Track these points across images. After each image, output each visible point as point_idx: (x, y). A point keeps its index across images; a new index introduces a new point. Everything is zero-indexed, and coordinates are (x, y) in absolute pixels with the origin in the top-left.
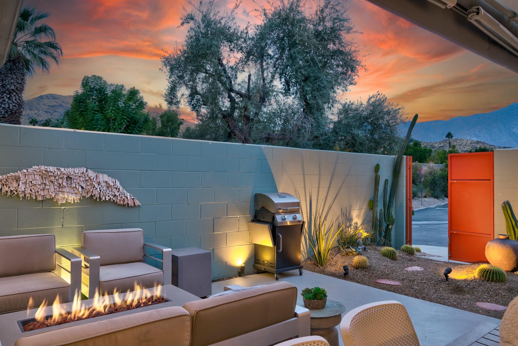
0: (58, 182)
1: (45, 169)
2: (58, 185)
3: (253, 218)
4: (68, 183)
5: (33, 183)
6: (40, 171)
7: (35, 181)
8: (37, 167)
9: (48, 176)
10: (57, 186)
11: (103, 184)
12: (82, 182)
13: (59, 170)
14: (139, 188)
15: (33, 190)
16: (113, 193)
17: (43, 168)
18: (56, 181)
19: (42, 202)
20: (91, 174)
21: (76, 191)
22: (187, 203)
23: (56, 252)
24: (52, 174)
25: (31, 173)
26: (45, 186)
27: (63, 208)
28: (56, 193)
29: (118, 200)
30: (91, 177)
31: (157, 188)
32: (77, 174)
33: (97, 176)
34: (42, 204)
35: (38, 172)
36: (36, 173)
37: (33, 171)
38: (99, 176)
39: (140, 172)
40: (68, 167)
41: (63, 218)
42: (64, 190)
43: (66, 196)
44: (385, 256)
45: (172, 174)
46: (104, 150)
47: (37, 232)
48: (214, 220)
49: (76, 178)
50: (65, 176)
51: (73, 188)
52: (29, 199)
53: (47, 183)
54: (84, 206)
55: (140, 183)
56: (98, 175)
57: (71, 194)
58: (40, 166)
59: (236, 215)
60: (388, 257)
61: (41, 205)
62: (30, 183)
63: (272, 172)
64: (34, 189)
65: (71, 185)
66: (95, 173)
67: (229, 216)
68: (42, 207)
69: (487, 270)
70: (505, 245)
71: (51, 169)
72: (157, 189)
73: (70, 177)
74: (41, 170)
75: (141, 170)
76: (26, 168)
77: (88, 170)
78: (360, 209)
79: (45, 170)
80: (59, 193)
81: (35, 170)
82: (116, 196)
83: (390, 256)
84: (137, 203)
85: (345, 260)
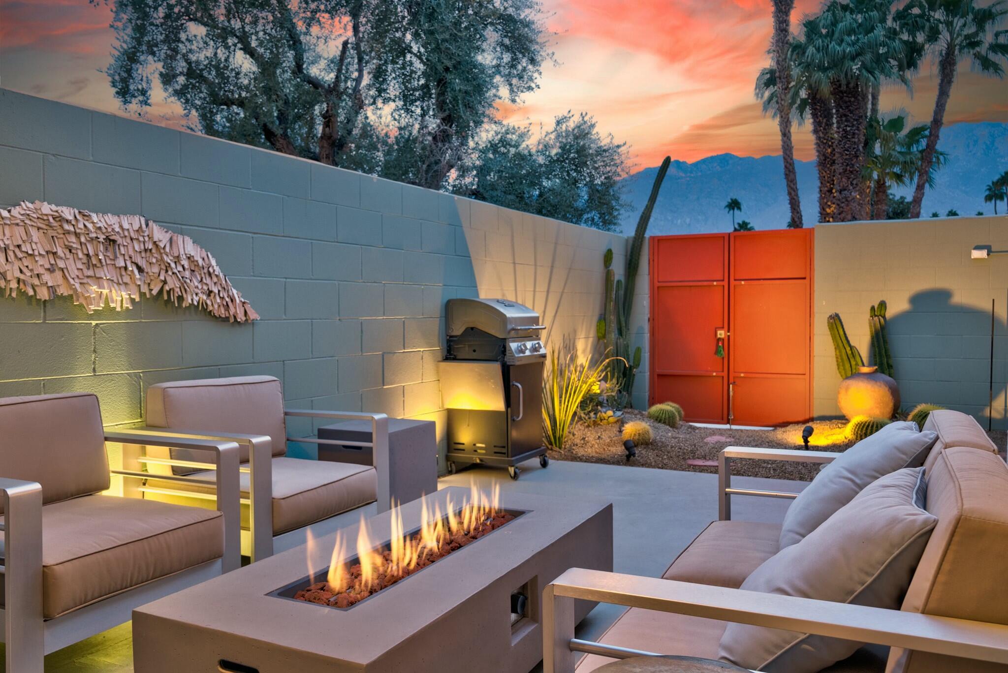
0: (86, 252)
1: (52, 213)
2: (85, 261)
3: (445, 353)
4: (108, 254)
5: (24, 249)
6: (38, 218)
7: (28, 245)
8: (30, 205)
9: (60, 231)
10: (83, 261)
11: (185, 263)
12: (138, 255)
13: (86, 218)
14: (251, 276)
15: (25, 270)
16: (205, 288)
17: (46, 208)
18: (79, 247)
19: (45, 306)
20: (160, 235)
21: (126, 279)
22: (338, 318)
23: (106, 439)
24: (72, 229)
25: (18, 221)
26: (55, 262)
27: (94, 323)
28: (81, 281)
29: (215, 306)
30: (160, 241)
31: (286, 278)
32: (126, 233)
33: (171, 240)
34: (45, 312)
35: (35, 220)
36: (28, 222)
37: (22, 215)
38: (177, 240)
39: (252, 237)
40: (105, 213)
41: (95, 351)
42: (100, 273)
43: (105, 291)
44: (660, 422)
45: (312, 245)
46: (180, 174)
47: (36, 388)
48: (385, 357)
49: (125, 244)
50: (102, 237)
51: (118, 270)
52: (14, 295)
53: (60, 253)
54: (141, 318)
55: (253, 266)
56: (175, 238)
57: (115, 285)
58: (37, 202)
59: (419, 347)
60: (665, 423)
61: (42, 314)
62: (17, 250)
63: (471, 253)
64: (27, 267)
65: (114, 260)
66: (166, 232)
67: (408, 348)
68: (45, 319)
69: (867, 424)
70: (876, 381)
71: (68, 213)
72: (285, 282)
73: (111, 238)
74: (42, 214)
75: (255, 233)
76: (6, 206)
77: (151, 223)
78: (587, 338)
79: (52, 215)
80: (89, 280)
81: (28, 212)
82: (212, 295)
83: (669, 422)
84: (253, 315)
85: (599, 435)
